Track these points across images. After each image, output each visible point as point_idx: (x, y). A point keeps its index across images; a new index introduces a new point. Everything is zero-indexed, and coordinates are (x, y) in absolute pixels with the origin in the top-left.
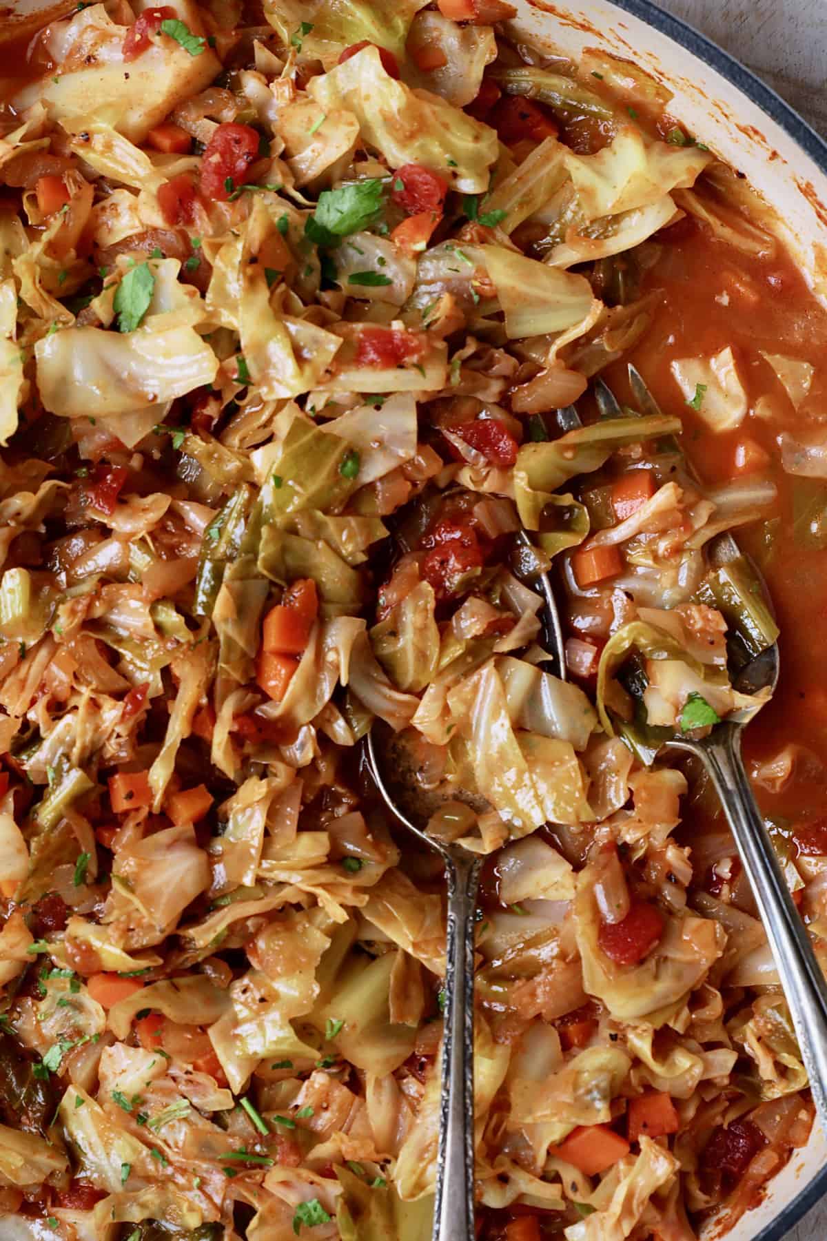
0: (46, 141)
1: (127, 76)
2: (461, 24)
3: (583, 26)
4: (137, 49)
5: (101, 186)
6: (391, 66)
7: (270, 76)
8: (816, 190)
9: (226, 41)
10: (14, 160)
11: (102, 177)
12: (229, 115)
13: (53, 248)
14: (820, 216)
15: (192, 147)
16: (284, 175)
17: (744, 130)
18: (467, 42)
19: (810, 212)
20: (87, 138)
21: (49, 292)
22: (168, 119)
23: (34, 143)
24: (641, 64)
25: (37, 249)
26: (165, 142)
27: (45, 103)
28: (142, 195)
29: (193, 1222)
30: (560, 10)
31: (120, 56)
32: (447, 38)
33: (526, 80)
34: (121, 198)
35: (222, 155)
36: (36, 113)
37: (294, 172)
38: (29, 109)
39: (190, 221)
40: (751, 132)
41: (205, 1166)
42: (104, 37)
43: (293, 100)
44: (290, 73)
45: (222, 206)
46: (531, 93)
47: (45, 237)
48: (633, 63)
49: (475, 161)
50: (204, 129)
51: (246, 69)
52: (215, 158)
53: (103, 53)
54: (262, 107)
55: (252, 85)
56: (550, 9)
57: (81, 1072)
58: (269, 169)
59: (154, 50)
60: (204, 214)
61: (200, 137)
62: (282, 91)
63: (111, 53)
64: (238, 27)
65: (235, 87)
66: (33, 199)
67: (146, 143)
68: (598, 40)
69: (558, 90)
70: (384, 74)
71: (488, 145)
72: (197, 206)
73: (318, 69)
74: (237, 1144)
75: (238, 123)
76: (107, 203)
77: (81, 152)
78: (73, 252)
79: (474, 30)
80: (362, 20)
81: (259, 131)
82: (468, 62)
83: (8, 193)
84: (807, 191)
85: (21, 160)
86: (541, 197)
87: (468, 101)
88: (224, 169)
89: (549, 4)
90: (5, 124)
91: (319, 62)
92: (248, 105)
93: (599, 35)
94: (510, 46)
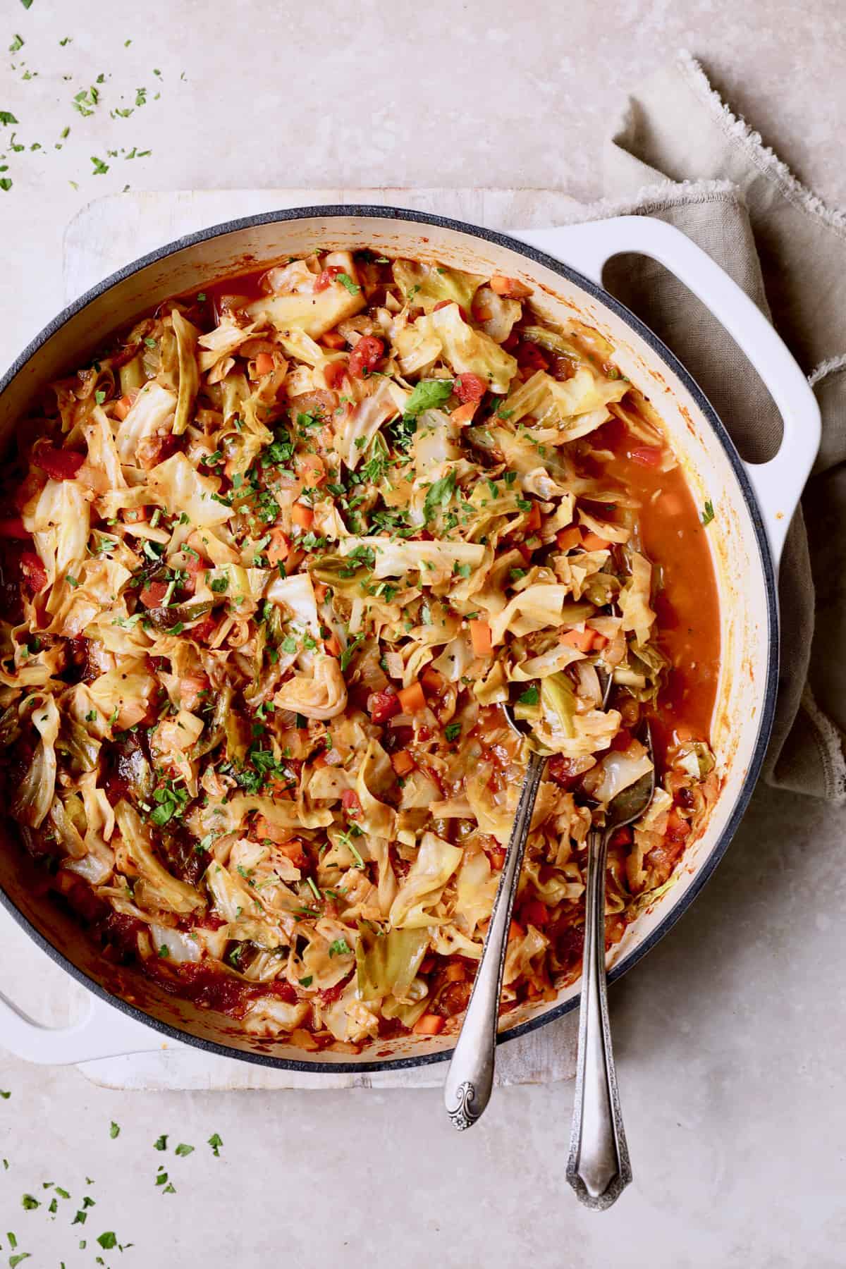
0: (266, 334)
1: (314, 302)
2: (502, 297)
3: (570, 305)
4: (321, 288)
5: (292, 363)
6: (464, 315)
7: (394, 313)
8: (689, 412)
9: (371, 289)
10: (247, 342)
11: (293, 358)
12: (368, 331)
13: (264, 395)
14: (689, 427)
15: (345, 347)
16: (395, 369)
17: (653, 374)
18: (505, 308)
19: (684, 423)
20: (288, 334)
21: (261, 420)
22: (334, 330)
23: (260, 334)
24: (599, 329)
25: (255, 396)
26: (331, 341)
27: (267, 313)
28: (315, 370)
29: (274, 944)
30: (559, 294)
31: (311, 291)
32: (493, 303)
33: (535, 332)
34: (303, 370)
35: (363, 353)
36: (261, 317)
37: (401, 368)
38: (257, 314)
39: (340, 387)
40: (657, 374)
41: (284, 913)
42: (304, 280)
43: (405, 328)
44: (406, 313)
45: (359, 382)
46: (537, 341)
47: (260, 389)
48: (594, 329)
49: (503, 375)
50: (353, 337)
51: (381, 307)
52: (359, 355)
53: (301, 288)
54: (387, 330)
55: (383, 316)
56: (552, 293)
57: (221, 852)
58: (387, 365)
59: (330, 290)
60: (349, 384)
61: (351, 342)
62: (400, 321)
63: (306, 289)
64: (377, 282)
65: (373, 317)
66: (254, 366)
67: (320, 341)
68: (577, 313)
69: (552, 341)
70: (460, 319)
71: (510, 367)
72: (345, 380)
73: (422, 313)
74: (303, 903)
75: (373, 336)
76: (294, 372)
77: (283, 342)
78: (275, 398)
79: (510, 302)
80: (448, 288)
81: (385, 343)
82: (505, 318)
83: (241, 361)
84: (684, 412)
85: (251, 342)
86: (533, 403)
87: (502, 342)
88: (364, 362)
89: (552, 288)
90: (244, 321)
91: (422, 309)
92: (380, 328)
93: (579, 311)
94: (530, 313)
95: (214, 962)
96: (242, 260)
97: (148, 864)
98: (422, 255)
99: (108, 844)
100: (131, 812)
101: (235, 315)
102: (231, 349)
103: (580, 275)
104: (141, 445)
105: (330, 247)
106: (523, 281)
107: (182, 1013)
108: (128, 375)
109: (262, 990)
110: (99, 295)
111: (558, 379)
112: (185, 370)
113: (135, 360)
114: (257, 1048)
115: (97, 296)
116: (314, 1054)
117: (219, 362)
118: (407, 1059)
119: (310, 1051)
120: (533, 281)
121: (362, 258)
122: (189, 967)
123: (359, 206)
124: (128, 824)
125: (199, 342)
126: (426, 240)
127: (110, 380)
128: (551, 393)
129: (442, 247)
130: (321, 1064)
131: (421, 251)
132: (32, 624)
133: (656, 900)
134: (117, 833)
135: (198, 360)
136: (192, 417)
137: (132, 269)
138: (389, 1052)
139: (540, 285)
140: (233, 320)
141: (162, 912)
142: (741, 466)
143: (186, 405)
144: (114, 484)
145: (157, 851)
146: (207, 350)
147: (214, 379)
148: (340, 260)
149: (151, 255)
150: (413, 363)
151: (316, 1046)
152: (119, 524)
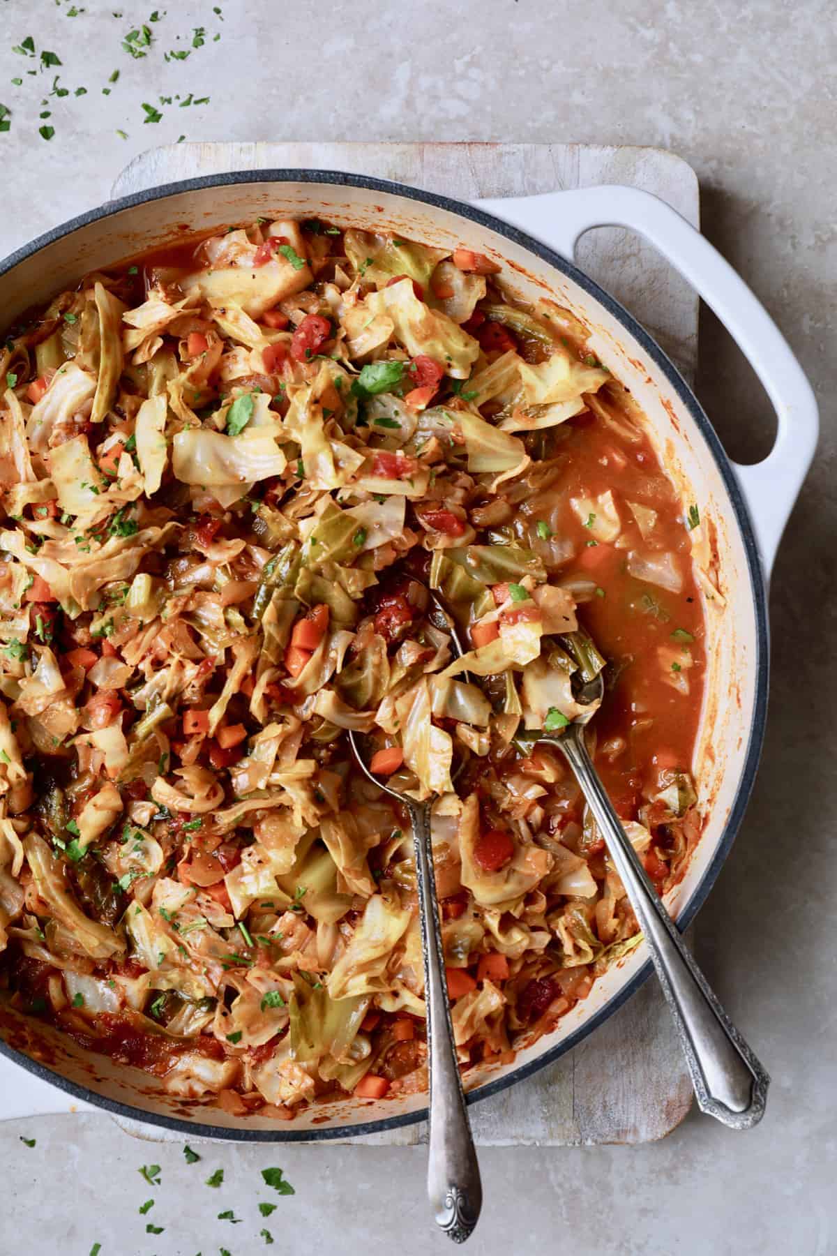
0: (198, 311)
1: (254, 277)
2: (466, 273)
3: (541, 284)
4: (263, 260)
5: (229, 343)
6: (419, 293)
7: (343, 289)
8: (672, 405)
9: (318, 263)
10: (176, 319)
11: (230, 338)
12: (314, 309)
13: (193, 378)
14: (673, 422)
15: (288, 326)
16: (343, 352)
17: (633, 362)
18: (468, 284)
19: (666, 418)
20: (224, 312)
21: (187, 404)
22: (276, 307)
23: (191, 310)
24: (575, 312)
25: (183, 377)
26: (272, 320)
27: (201, 287)
28: (253, 352)
29: (199, 995)
30: (528, 272)
31: (251, 264)
32: (456, 279)
33: (502, 312)
34: (240, 351)
35: (307, 333)
36: (194, 292)
37: (350, 350)
38: (190, 289)
39: (281, 372)
40: (637, 364)
41: (211, 961)
42: (243, 251)
43: (355, 306)
44: (355, 288)
45: (302, 365)
46: (504, 321)
47: (190, 370)
48: (569, 311)
49: (462, 358)
50: (297, 316)
51: (329, 282)
52: (302, 335)
53: (241, 260)
54: (336, 307)
55: (331, 292)
56: (522, 270)
57: (141, 893)
58: (334, 347)
59: (272, 263)
60: (290, 369)
61: (294, 321)
62: (349, 299)
63: (246, 261)
64: (327, 256)
65: (320, 293)
66: (185, 345)
67: (260, 320)
68: (549, 293)
69: (521, 321)
70: (414, 298)
71: (473, 350)
72: (286, 363)
73: (373, 288)
74: (233, 950)
75: (320, 315)
76: (230, 354)
77: (219, 320)
78: (205, 382)
79: (474, 277)
80: (404, 261)
81: (332, 322)
82: (467, 297)
83: (170, 339)
84: (667, 405)
85: (181, 320)
86: (499, 388)
87: (464, 321)
88: (307, 342)
89: (522, 266)
90: (174, 296)
91: (374, 284)
92: (327, 305)
93: (551, 291)
94: (495, 290)
95: (134, 1014)
96: (176, 230)
97: (60, 903)
98: (376, 226)
99: (16, 880)
100: (42, 845)
101: (165, 289)
102: (159, 327)
103: (552, 251)
104: (55, 432)
105: (274, 216)
106: (489, 256)
107: (95, 1070)
108: (45, 354)
109: (185, 1045)
110: (12, 266)
111: (530, 362)
112: (108, 351)
113: (52, 338)
114: (178, 1112)
115: (9, 269)
116: (241, 1118)
117: (145, 341)
118: (345, 1127)
119: (237, 1115)
120: (500, 256)
121: (309, 228)
122: (106, 1018)
123: (304, 171)
124: (37, 860)
125: (124, 319)
126: (380, 210)
127: (24, 360)
128: (520, 377)
129: (399, 217)
130: (247, 1132)
131: (376, 222)
133: (628, 951)
134: (26, 867)
135: (122, 339)
136: (114, 403)
137: (49, 239)
139: (508, 261)
140: (162, 294)
141: (76, 956)
142: (728, 467)
143: (106, 391)
144: (23, 477)
145: (71, 889)
146: (134, 328)
147: (140, 359)
148: (284, 230)
150: (364, 343)
151: (244, 1109)
152: (24, 522)
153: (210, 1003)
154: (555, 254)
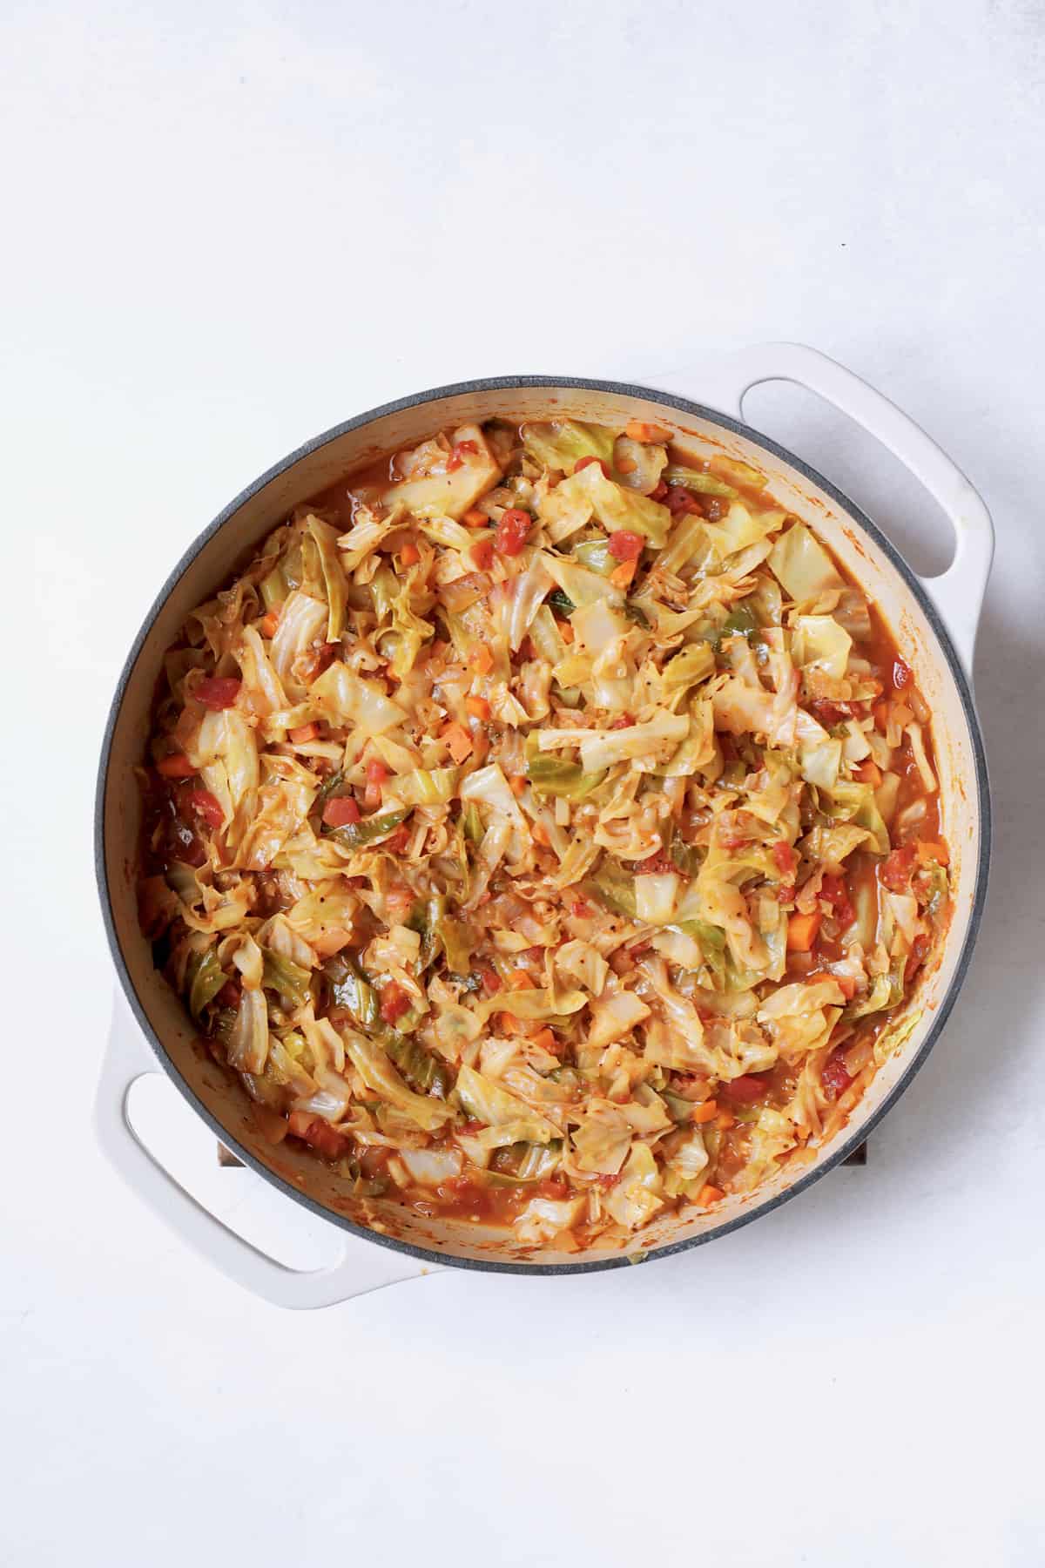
0: (406, 525)
1: (449, 483)
2: (644, 444)
3: (713, 443)
4: (455, 466)
5: (439, 548)
6: (607, 474)
7: (533, 480)
8: (855, 533)
9: (506, 459)
10: (387, 536)
11: (437, 544)
12: (510, 504)
13: (414, 588)
14: (857, 548)
15: (489, 523)
16: (546, 540)
17: (811, 500)
18: (649, 456)
19: (851, 545)
20: (428, 521)
21: (415, 614)
22: (475, 507)
23: (400, 525)
24: (749, 463)
25: (405, 590)
26: (473, 520)
27: (402, 501)
28: (462, 553)
29: (546, 1139)
30: (700, 434)
31: (443, 471)
32: (635, 453)
33: (682, 476)
34: (450, 555)
35: (510, 527)
36: (396, 508)
37: (551, 537)
38: (391, 505)
39: (491, 567)
40: (815, 501)
41: (548, 1104)
42: (436, 460)
43: (549, 494)
44: (545, 479)
45: (510, 558)
46: (685, 485)
47: (408, 582)
48: (742, 462)
49: (656, 528)
50: (498, 513)
51: (519, 476)
52: (506, 531)
53: (435, 470)
54: (530, 498)
55: (522, 485)
56: (694, 434)
57: (468, 1059)
58: (536, 537)
59: (465, 468)
60: (499, 563)
61: (494, 517)
62: (541, 487)
63: (439, 470)
64: (511, 450)
65: (513, 488)
66: (399, 559)
67: (462, 522)
68: (722, 450)
69: (702, 482)
70: (604, 478)
71: (663, 517)
72: (495, 558)
73: (562, 476)
75: (516, 508)
76: (442, 558)
77: (425, 529)
78: (426, 588)
79: (653, 449)
80: (587, 446)
81: (529, 514)
82: (649, 468)
83: (384, 553)
84: (849, 534)
85: (391, 537)
86: (690, 551)
87: (650, 491)
88: (512, 537)
89: (694, 430)
90: (381, 514)
91: (562, 471)
92: (521, 498)
93: (724, 447)
94: (675, 457)
95: (479, 1172)
96: (367, 452)
97: (388, 1087)
98: (552, 415)
99: (342, 1076)
100: (358, 1038)
101: (370, 508)
102: (372, 546)
103: (719, 414)
104: (298, 660)
105: (456, 423)
106: (661, 425)
107: (434, 1235)
108: (270, 591)
109: (533, 1190)
110: (231, 515)
111: (712, 521)
112: (332, 575)
113: (276, 571)
114: (519, 1258)
115: (229, 518)
116: (577, 1254)
117: (363, 560)
118: (673, 1245)
119: (572, 1253)
120: (671, 424)
121: (489, 428)
122: (450, 1185)
123: (482, 380)
124: (358, 1052)
125: (339, 544)
126: (554, 401)
127: (253, 597)
128: (707, 536)
129: (572, 405)
130: (585, 1264)
131: (552, 412)
132: (215, 862)
133: (902, 1041)
134: (348, 1062)
135: (341, 562)
136: (346, 624)
137: (260, 485)
138: (654, 1241)
139: (679, 427)
140: (370, 515)
141: (409, 1133)
142: (917, 582)
143: (339, 612)
144: (277, 706)
145: (397, 1072)
146: (348, 550)
147: (361, 579)
148: (471, 434)
149: (277, 466)
150: (565, 527)
151: (577, 1248)
152: (288, 746)
153: (556, 1144)
154: (724, 416)
